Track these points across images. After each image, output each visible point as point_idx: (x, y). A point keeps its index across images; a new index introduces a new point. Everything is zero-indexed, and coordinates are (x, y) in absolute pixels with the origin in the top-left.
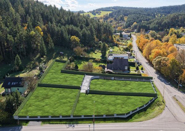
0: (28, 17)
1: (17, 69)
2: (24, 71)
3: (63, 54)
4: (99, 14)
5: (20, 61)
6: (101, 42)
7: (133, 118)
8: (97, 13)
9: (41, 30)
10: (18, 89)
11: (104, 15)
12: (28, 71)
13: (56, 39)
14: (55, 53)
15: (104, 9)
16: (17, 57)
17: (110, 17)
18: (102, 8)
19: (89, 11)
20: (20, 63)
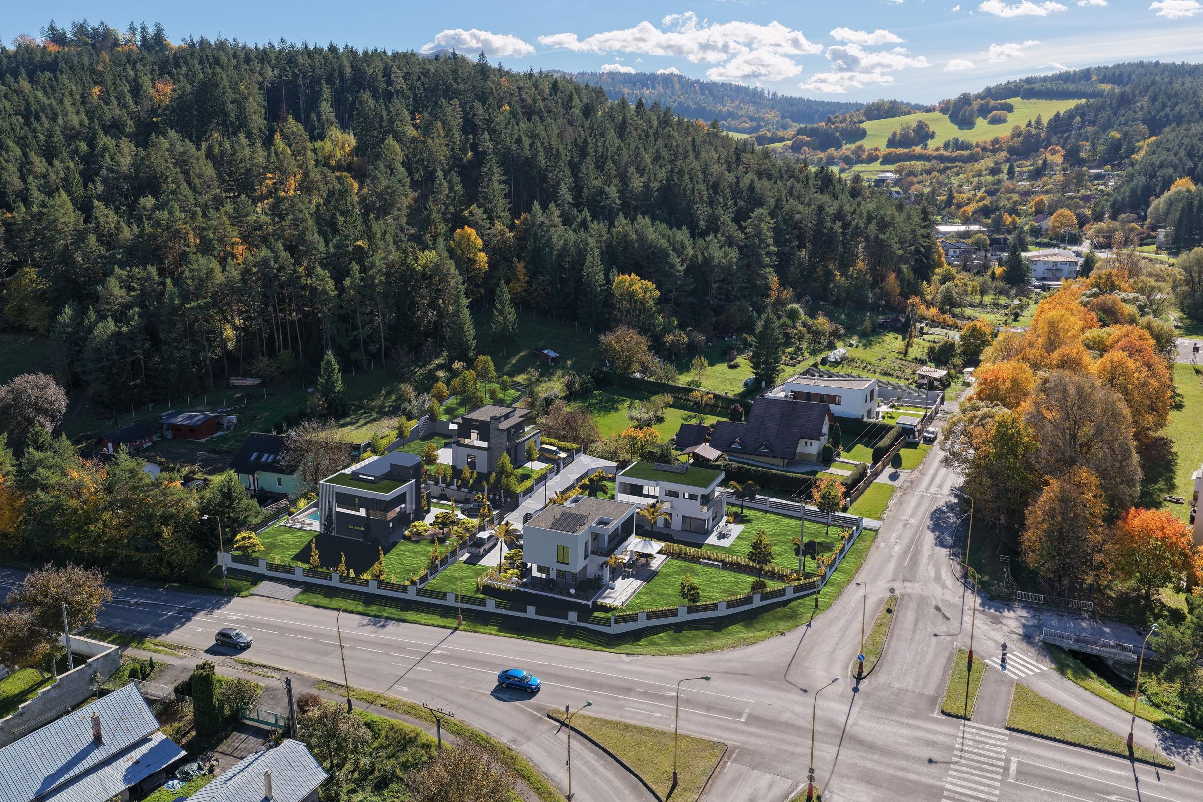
0: (441, 184)
1: (319, 408)
2: (348, 420)
3: (553, 359)
4: (995, 121)
5: (338, 376)
6: (796, 306)
7: (643, 642)
8: (984, 111)
9: (480, 243)
10: (279, 481)
11: (1017, 127)
12: (362, 422)
13: (549, 289)
14: (522, 354)
15: (1037, 87)
16: (328, 363)
17: (1054, 139)
18: (1028, 81)
19: (935, 102)
20: (339, 387)
